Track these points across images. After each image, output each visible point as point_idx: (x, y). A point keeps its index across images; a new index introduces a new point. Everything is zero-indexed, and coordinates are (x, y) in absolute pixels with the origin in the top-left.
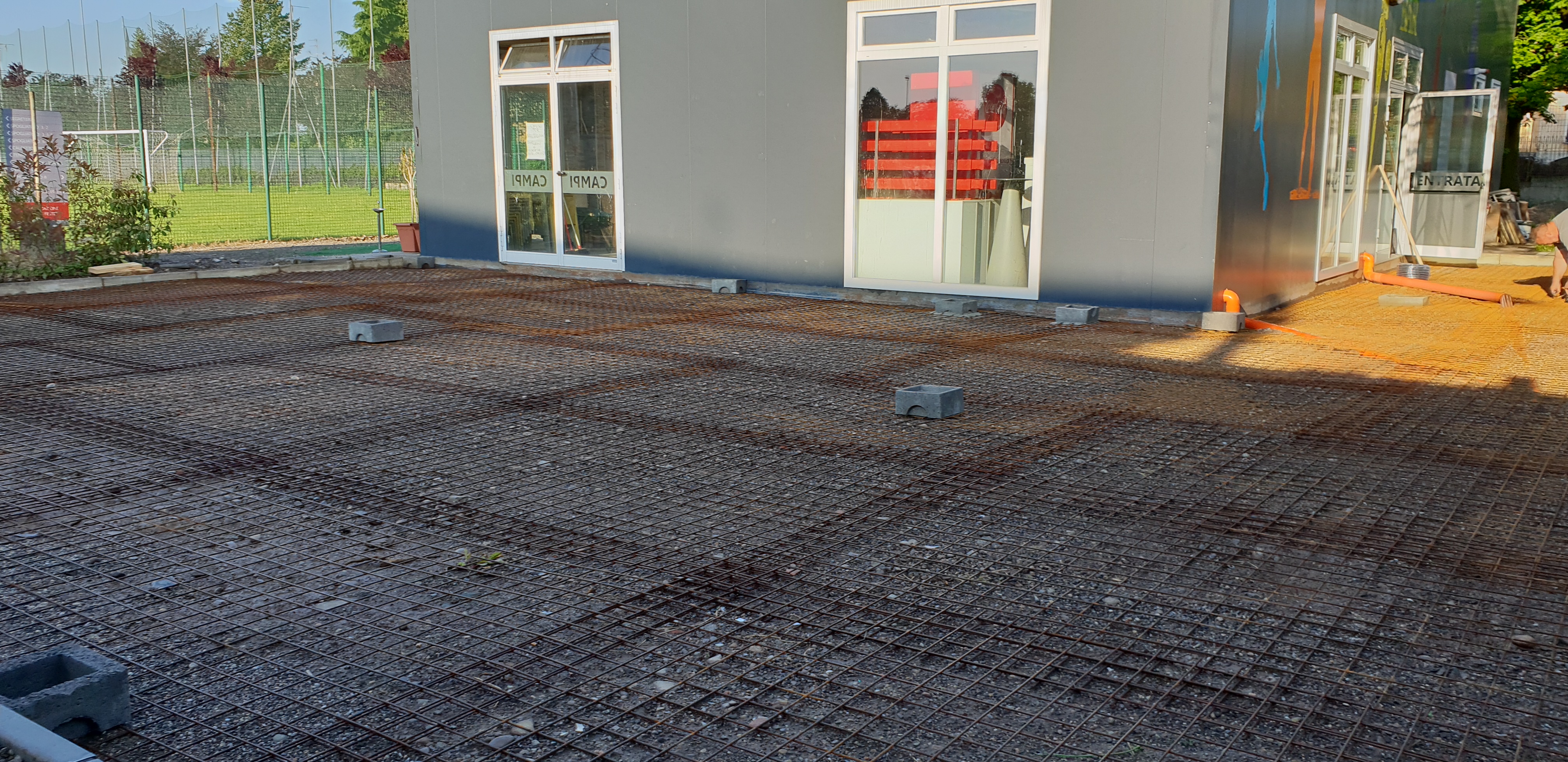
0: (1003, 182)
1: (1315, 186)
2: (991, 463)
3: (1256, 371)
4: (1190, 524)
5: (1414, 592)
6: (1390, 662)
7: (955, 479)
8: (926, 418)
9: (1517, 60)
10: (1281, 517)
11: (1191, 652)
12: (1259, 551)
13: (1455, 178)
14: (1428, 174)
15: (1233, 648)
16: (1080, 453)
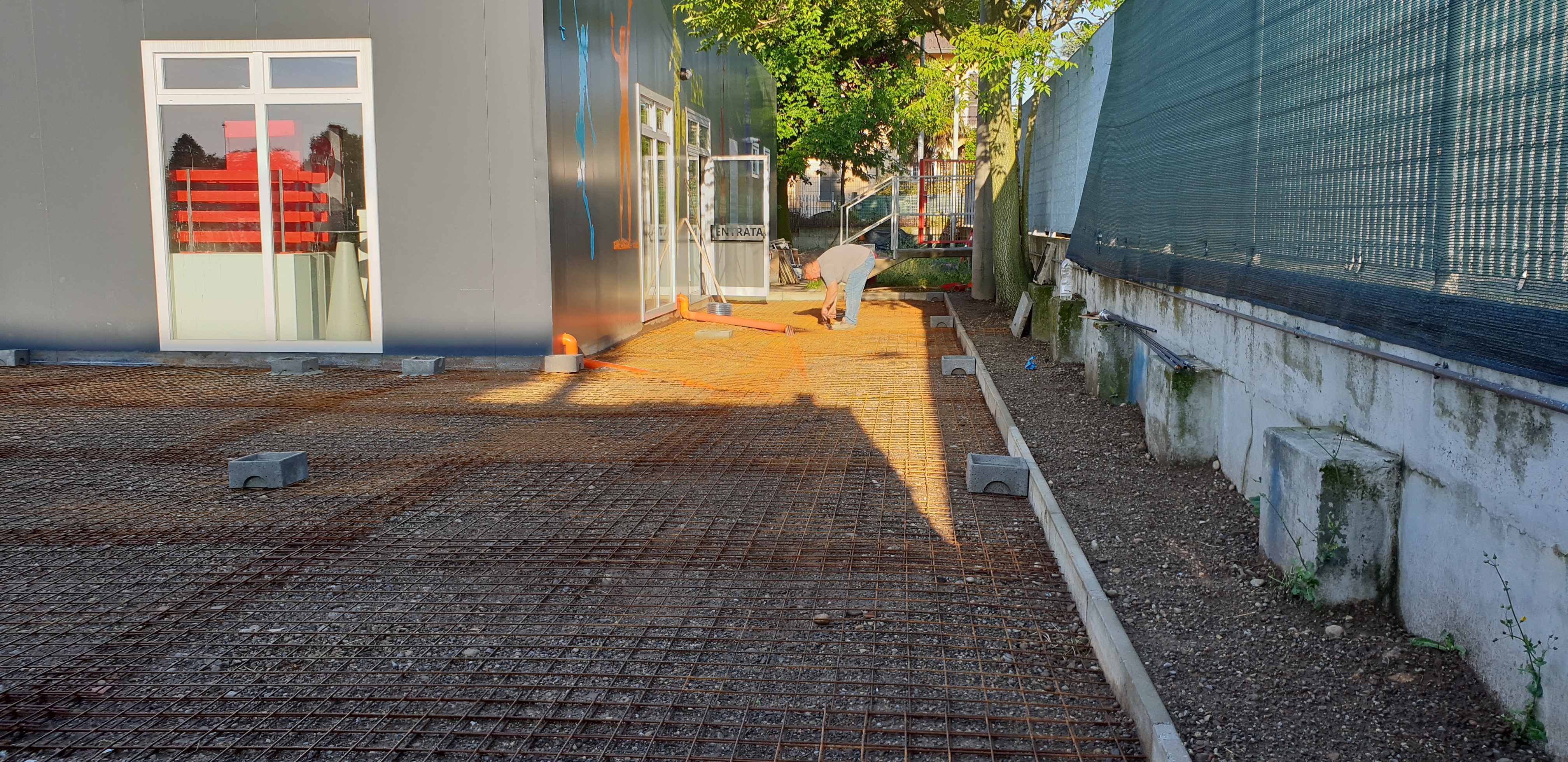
0: (337, 234)
1: (635, 237)
2: (340, 528)
3: (596, 407)
4: (543, 562)
5: (738, 592)
6: (723, 660)
7: (301, 552)
8: (265, 489)
9: (780, 132)
10: (626, 541)
11: (550, 688)
12: (608, 578)
13: (744, 230)
14: (724, 226)
15: (589, 677)
16: (433, 506)
